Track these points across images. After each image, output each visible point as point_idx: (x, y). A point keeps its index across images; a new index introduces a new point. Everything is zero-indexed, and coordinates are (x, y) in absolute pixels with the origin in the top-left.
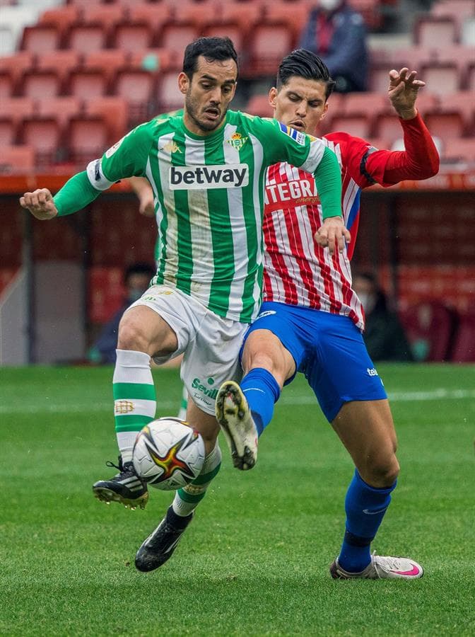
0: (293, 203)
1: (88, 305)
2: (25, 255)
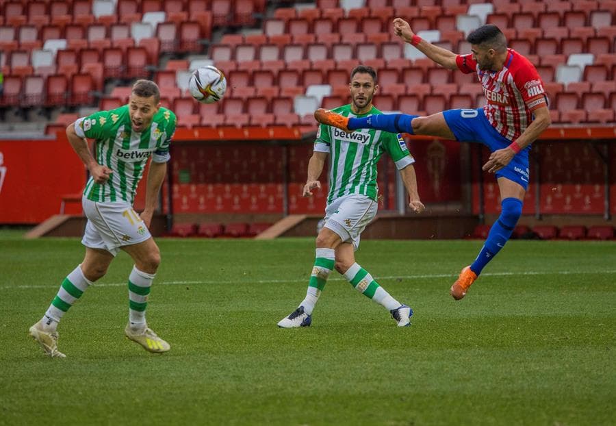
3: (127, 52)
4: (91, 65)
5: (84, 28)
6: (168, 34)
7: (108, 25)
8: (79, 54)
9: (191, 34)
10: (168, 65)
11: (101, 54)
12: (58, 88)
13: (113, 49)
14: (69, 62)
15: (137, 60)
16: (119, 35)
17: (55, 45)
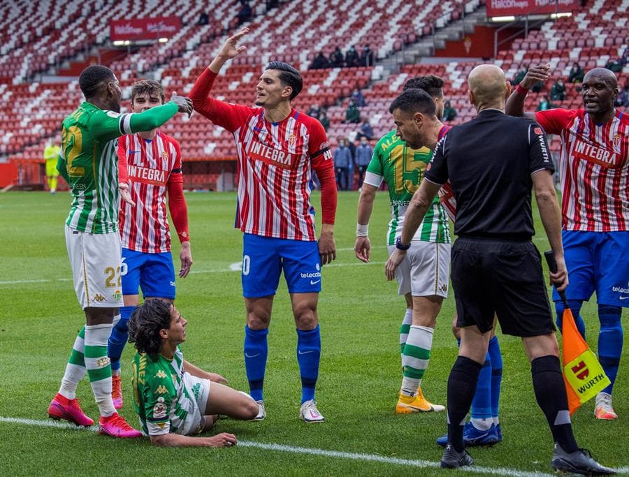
0: (270, 161)
1: (233, 180)
2: (223, 171)
3: (30, 137)
4: (20, 141)
5: (18, 130)
6: (43, 132)
7: (25, 129)
8: (16, 137)
9: (49, 131)
10: (43, 140)
11: (23, 137)
12: (10, 148)
13: (26, 136)
14: (14, 140)
15: (34, 139)
16: (28, 132)
17: (10, 135)
